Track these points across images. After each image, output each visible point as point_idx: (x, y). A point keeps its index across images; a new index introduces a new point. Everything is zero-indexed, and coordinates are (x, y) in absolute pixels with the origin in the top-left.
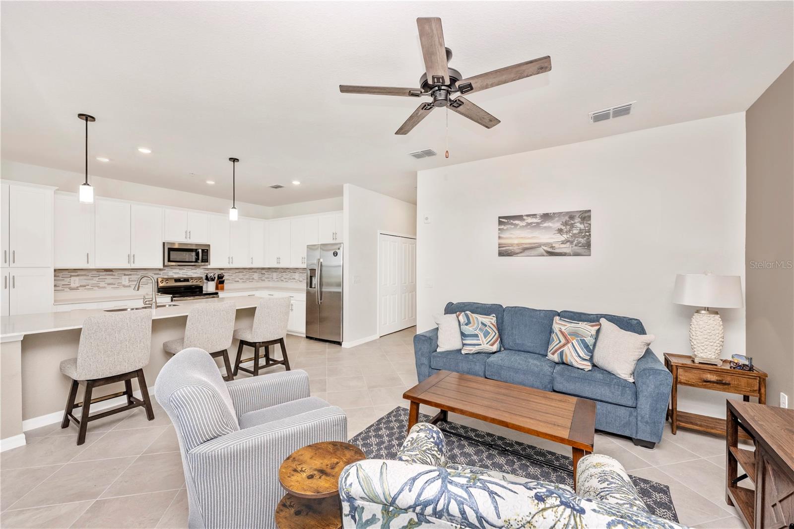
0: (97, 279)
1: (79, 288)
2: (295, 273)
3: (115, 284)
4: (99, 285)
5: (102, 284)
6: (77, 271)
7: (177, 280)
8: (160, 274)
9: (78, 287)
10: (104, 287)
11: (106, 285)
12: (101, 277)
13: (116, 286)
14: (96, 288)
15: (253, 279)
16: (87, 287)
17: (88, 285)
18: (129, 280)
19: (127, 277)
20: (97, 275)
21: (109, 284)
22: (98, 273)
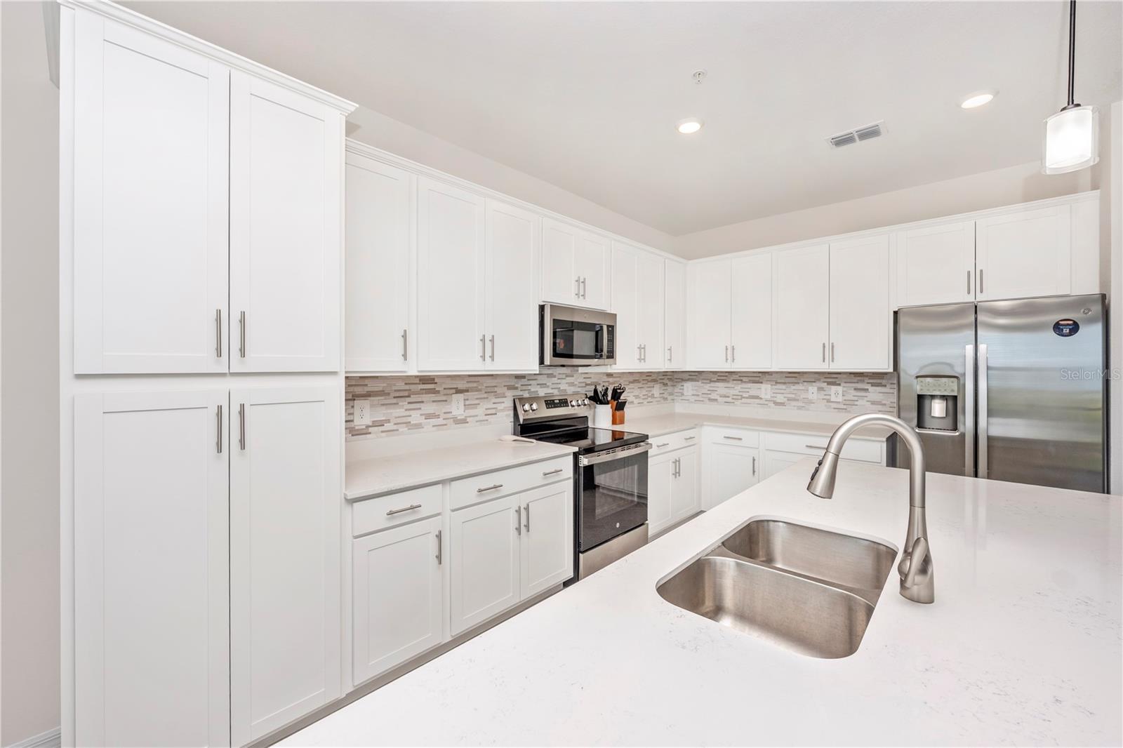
0: (404, 403)
1: (371, 430)
2: (762, 383)
3: (438, 416)
4: (409, 419)
5: (416, 417)
6: (366, 382)
7: (550, 404)
8: (516, 388)
9: (368, 427)
10: (419, 426)
11: (422, 420)
12: (413, 398)
13: (440, 421)
14: (403, 429)
15: (653, 396)
16: (388, 426)
17: (388, 421)
18: (465, 405)
19: (461, 396)
20: (406, 394)
21: (428, 416)
22: (407, 387)
